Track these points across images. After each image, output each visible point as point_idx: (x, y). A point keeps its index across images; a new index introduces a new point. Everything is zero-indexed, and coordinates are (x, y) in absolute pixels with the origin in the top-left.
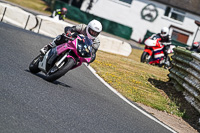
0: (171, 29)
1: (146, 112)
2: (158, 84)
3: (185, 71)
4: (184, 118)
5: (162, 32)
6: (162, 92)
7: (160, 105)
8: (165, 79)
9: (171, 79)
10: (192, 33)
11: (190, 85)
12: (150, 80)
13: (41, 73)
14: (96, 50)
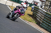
0: (33, 2)
1: (27, 22)
2: (30, 15)
3: (37, 12)
4: (37, 24)
5: (26, 1)
6: (31, 17)
7: (31, 21)
8: (32, 14)
9: (33, 14)
10: (39, 3)
11: (38, 16)
12: (28, 14)
13: (10, 18)
14: (25, 12)
